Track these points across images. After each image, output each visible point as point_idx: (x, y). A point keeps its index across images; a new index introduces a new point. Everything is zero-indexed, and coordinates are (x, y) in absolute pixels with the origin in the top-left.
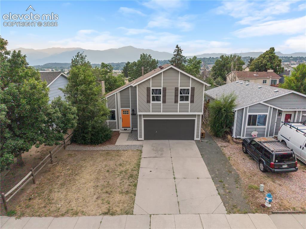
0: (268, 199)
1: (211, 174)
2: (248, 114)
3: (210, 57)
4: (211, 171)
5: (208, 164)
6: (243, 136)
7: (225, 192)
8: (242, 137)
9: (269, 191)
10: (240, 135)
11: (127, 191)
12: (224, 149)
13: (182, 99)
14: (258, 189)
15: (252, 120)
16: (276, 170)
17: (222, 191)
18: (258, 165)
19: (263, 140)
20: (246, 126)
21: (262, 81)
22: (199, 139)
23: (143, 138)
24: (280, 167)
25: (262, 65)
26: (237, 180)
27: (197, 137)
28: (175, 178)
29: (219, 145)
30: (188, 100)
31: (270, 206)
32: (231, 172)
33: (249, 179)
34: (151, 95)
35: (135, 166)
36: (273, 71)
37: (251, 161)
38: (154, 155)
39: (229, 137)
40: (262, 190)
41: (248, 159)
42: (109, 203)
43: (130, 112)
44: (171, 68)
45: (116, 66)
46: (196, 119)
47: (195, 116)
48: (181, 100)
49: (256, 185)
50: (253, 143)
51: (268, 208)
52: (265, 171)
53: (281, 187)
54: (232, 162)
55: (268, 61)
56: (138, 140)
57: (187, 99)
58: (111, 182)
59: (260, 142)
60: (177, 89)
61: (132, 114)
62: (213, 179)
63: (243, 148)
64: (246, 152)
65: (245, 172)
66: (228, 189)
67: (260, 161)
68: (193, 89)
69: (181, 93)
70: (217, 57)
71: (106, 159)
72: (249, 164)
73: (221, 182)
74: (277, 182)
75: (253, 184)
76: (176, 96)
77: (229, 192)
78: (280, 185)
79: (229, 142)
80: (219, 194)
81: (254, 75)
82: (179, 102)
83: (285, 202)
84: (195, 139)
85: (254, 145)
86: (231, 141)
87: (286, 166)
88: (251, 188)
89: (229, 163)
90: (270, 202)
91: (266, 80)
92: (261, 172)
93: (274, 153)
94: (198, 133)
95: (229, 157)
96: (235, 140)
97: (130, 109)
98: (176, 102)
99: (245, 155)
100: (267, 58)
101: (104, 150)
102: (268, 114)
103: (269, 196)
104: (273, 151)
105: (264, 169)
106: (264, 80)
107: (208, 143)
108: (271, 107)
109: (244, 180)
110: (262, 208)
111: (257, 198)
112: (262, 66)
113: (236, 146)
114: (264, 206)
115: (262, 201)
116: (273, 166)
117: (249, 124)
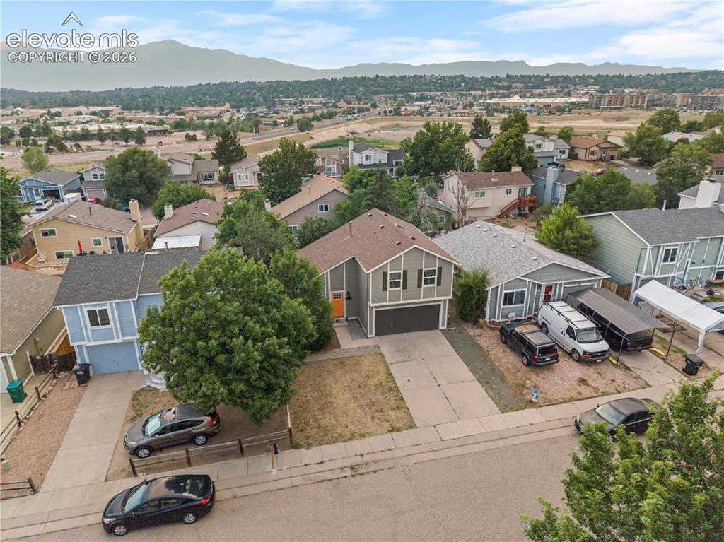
0: (535, 395)
1: (474, 375)
2: (504, 292)
3: (377, 76)
4: (473, 371)
5: (467, 363)
6: (498, 319)
7: (494, 393)
8: (497, 321)
9: (535, 386)
10: (494, 318)
11: (398, 407)
12: (479, 339)
13: (427, 282)
14: (524, 386)
15: (509, 299)
16: (539, 364)
17: (491, 393)
18: (521, 357)
19: (525, 331)
20: (502, 306)
21: (503, 191)
22: (445, 328)
23: (373, 335)
24: (543, 360)
25: (502, 157)
26: (503, 379)
27: (443, 325)
28: (439, 385)
29: (471, 333)
30: (433, 283)
31: (537, 401)
32: (494, 370)
33: (514, 376)
34: (389, 281)
35: (387, 376)
36: (520, 170)
37: (513, 353)
38: (400, 359)
39: (481, 320)
40: (528, 387)
41: (509, 351)
42: (388, 421)
43: (344, 296)
44: (415, 248)
45: (142, 97)
46: (442, 303)
47: (441, 301)
48: (425, 284)
49: (522, 382)
50: (514, 332)
51: (535, 403)
52: (528, 364)
53: (545, 381)
54: (493, 358)
55: (512, 151)
56: (367, 338)
57: (432, 281)
58: (373, 400)
59: (523, 334)
60: (420, 271)
61: (346, 299)
62: (478, 381)
63: (501, 337)
64: (505, 343)
65: (508, 368)
66: (496, 389)
67: (523, 355)
68: (440, 269)
69: (425, 276)
70: (392, 75)
71: (346, 371)
72: (511, 357)
73: (488, 383)
74: (541, 375)
75: (518, 381)
76: (420, 279)
77: (498, 393)
78: (544, 379)
79: (482, 328)
80: (489, 396)
81: (492, 179)
82: (423, 286)
83: (550, 396)
84: (441, 327)
85: (515, 335)
86: (484, 327)
87: (549, 359)
88: (517, 385)
89: (489, 359)
90: (537, 397)
91: (510, 190)
92: (524, 366)
93: (537, 347)
94: (444, 320)
95: (488, 351)
96: (488, 325)
97: (344, 291)
98: (419, 286)
99: (505, 345)
100: (511, 145)
101: (334, 359)
102: (526, 289)
103: (536, 392)
104: (536, 345)
105: (528, 362)
106: (507, 190)
107: (457, 332)
108: (530, 282)
109: (510, 378)
110: (531, 404)
111: (524, 395)
112: (502, 160)
113: (491, 333)
114: (531, 402)
115: (529, 397)
116: (536, 360)
117: (505, 304)
